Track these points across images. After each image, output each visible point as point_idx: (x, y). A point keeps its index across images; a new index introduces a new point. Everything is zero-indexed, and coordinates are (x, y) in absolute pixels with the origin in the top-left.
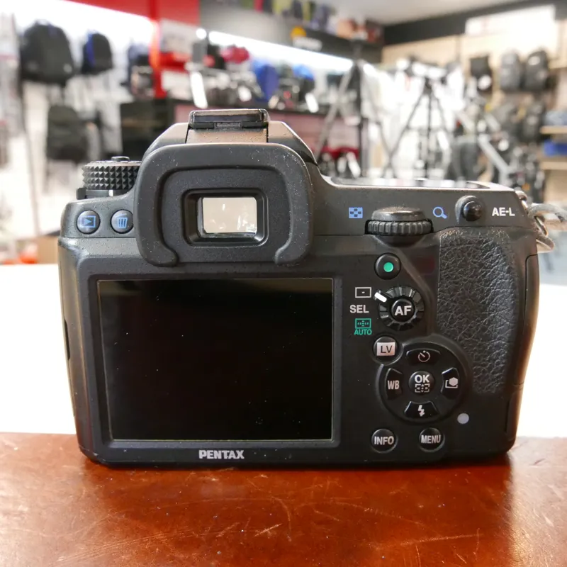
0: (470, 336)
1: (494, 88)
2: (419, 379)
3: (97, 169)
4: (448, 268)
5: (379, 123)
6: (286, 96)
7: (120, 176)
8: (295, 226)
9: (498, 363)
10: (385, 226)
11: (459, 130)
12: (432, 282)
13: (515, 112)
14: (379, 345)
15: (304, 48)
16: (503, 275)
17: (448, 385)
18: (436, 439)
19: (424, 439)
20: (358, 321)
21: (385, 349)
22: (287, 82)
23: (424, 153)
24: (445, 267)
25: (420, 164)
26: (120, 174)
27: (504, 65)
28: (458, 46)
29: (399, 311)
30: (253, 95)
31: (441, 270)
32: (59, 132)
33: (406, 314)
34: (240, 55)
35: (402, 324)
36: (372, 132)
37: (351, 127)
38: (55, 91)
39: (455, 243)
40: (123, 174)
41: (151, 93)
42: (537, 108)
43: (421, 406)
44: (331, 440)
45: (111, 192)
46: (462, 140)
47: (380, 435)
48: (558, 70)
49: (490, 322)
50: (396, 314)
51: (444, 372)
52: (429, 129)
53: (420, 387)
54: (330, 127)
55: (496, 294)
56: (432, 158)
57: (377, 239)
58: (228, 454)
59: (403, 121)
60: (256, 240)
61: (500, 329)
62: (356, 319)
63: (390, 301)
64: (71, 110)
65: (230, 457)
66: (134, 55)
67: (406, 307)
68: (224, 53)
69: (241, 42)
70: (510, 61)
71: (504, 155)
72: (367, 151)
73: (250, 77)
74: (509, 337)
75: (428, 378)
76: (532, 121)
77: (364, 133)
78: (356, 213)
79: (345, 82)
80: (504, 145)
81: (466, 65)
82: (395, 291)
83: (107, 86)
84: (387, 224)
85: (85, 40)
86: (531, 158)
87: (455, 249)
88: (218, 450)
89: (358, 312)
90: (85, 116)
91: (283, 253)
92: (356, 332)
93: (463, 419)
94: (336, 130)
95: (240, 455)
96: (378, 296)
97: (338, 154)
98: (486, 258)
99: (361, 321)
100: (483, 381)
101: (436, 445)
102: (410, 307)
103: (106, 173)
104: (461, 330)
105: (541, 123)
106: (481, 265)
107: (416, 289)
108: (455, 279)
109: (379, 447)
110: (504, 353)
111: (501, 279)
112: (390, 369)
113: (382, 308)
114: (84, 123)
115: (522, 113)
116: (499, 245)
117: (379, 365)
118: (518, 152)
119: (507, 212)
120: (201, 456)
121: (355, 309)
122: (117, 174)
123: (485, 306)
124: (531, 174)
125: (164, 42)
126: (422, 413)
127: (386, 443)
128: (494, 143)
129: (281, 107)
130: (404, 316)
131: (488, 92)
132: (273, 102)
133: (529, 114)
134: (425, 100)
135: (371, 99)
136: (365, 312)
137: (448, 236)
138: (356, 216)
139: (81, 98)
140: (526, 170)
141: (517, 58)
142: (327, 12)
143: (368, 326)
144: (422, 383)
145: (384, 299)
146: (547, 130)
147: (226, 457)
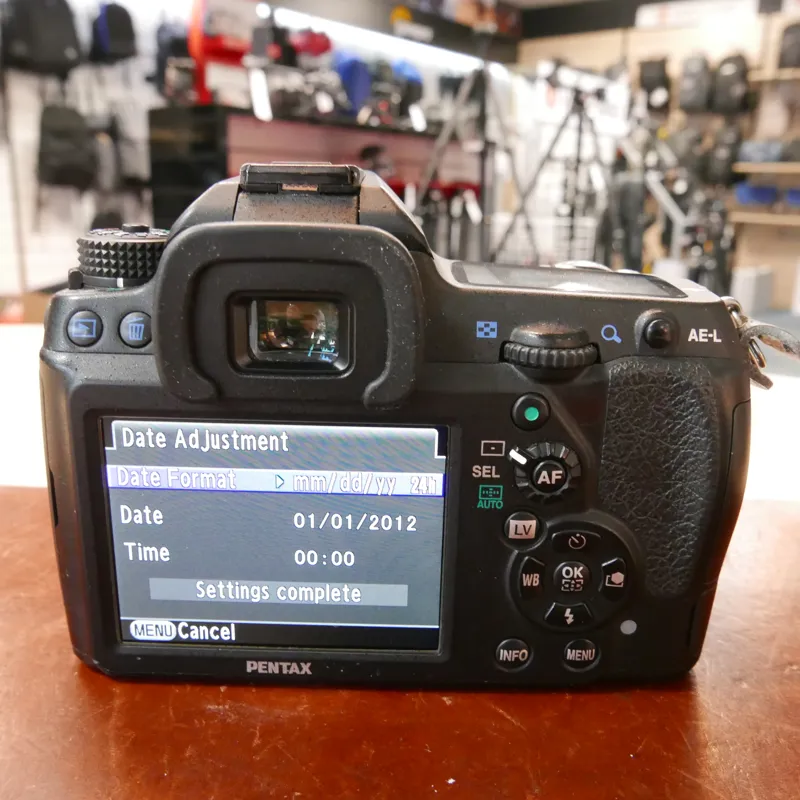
0: (646, 513)
1: (672, 105)
2: (568, 572)
3: (99, 246)
4: (619, 417)
5: (509, 151)
6: (382, 107)
7: (134, 258)
8: (394, 352)
9: (684, 553)
10: (529, 353)
11: (621, 163)
12: (595, 435)
13: (699, 140)
14: (513, 523)
15: (409, 38)
16: (699, 431)
17: (610, 582)
18: (588, 654)
19: (571, 655)
20: (483, 489)
21: (521, 530)
22: (384, 87)
23: (570, 194)
24: (614, 416)
25: (565, 210)
26: (135, 256)
27: (687, 74)
28: (625, 43)
29: (544, 477)
30: (336, 103)
31: (608, 419)
32: (57, 145)
33: (553, 482)
34: (319, 44)
35: (547, 495)
36: (500, 161)
37: (471, 154)
38: (52, 85)
39: (631, 381)
40: (139, 255)
41: (193, 96)
43: (568, 611)
44: (438, 651)
45: (120, 282)
46: (623, 178)
47: (507, 647)
48: (760, 84)
49: (675, 496)
50: (539, 482)
51: (604, 565)
52: (579, 161)
53: (570, 584)
54: (441, 152)
55: (686, 456)
56: (581, 201)
57: (516, 370)
58: (289, 668)
59: (544, 147)
60: (336, 368)
61: (689, 507)
62: (481, 486)
63: (532, 463)
64: (73, 113)
65: (291, 672)
66: (166, 37)
67: (554, 473)
68: (295, 39)
69: (319, 25)
70: (696, 68)
71: (680, 200)
72: (492, 189)
73: (332, 79)
74: (701, 519)
75: (581, 572)
76: (723, 153)
77: (488, 163)
78: (487, 330)
79: (465, 89)
80: (680, 187)
81: (634, 71)
82: (538, 448)
83: (126, 81)
84: (532, 352)
85: (96, 13)
86: (717, 206)
87: (632, 390)
88: (273, 660)
89: (484, 476)
90: (93, 124)
91: (375, 391)
92: (480, 505)
93: (629, 627)
94: (450, 157)
95: (306, 668)
96: (514, 455)
97: (452, 191)
98: (675, 405)
99: (487, 489)
100: (660, 576)
101: (588, 662)
102: (561, 472)
103: (112, 253)
104: (632, 505)
105: (734, 158)
106: (668, 414)
107: (572, 446)
108: (629, 432)
109: (506, 663)
110: (692, 540)
111: (695, 436)
112: (527, 558)
113: (519, 472)
114: (93, 133)
115: (708, 142)
116: (696, 386)
117: (511, 552)
118: (699, 197)
119: (710, 335)
120: (249, 669)
121: (481, 471)
122: (130, 255)
123: (670, 472)
124: (716, 229)
125: (210, 20)
126: (570, 621)
127: (517, 659)
128: (667, 183)
129: (375, 122)
130: (551, 484)
131: (663, 110)
132: (364, 115)
133: (717, 144)
134: (574, 121)
135: (499, 115)
136: (494, 476)
137: (622, 369)
138: (486, 334)
139: (90, 97)
140: (708, 222)
141: (705, 64)
143: (498, 496)
144: (572, 578)
145: (522, 460)
146: (741, 167)
147: (285, 671)
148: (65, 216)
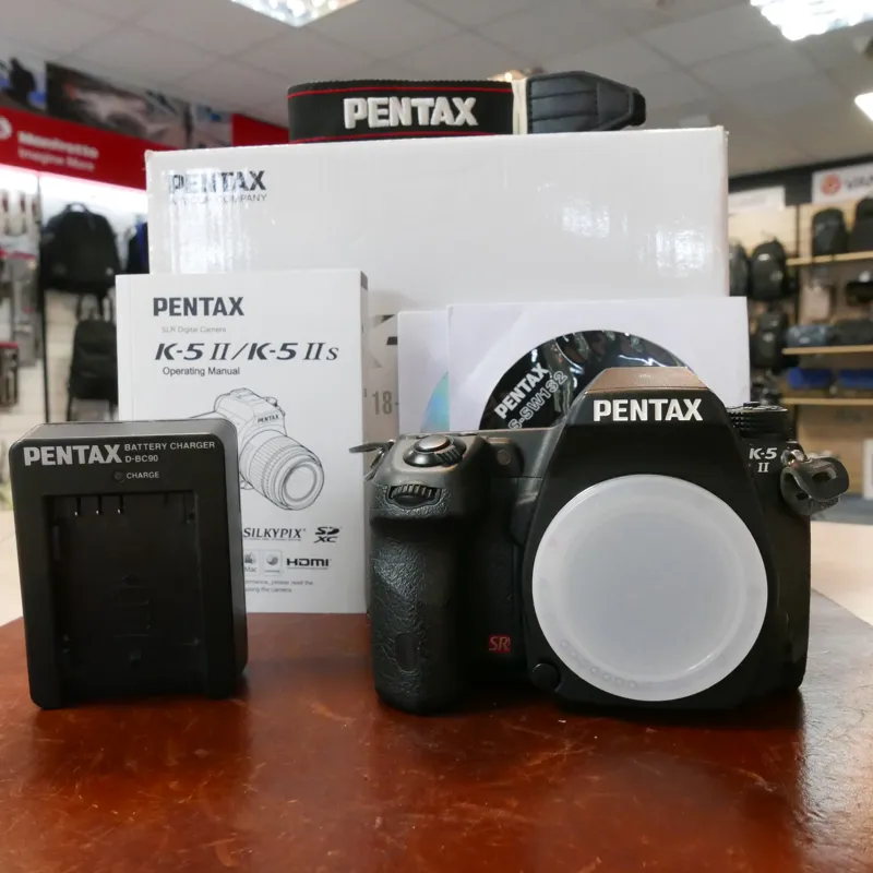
38: (89, 303)
42: (775, 322)
76: (769, 338)
141: (742, 252)
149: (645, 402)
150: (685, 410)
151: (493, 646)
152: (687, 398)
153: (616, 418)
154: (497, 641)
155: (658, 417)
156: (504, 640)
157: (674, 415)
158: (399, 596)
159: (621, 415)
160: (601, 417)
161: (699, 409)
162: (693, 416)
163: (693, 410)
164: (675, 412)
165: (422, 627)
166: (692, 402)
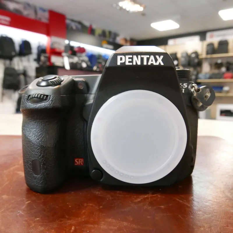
1: (179, 65)
6: (100, 66)
15: (107, 48)
22: (100, 61)
27: (182, 57)
28: (165, 49)
30: (87, 65)
32: (9, 78)
34: (82, 50)
38: (8, 62)
41: (48, 63)
42: (195, 73)
48: (202, 59)
64: (14, 70)
66: (40, 49)
68: (76, 49)
69: (82, 45)
70: (184, 55)
73: (86, 59)
76: (194, 77)
83: (29, 60)
85: (21, 43)
90: (19, 72)
105: (197, 78)
114: (19, 75)
125: (52, 44)
129: (98, 70)
132: (95, 68)
139: (18, 65)
141: (187, 54)
142: (116, 35)
146: (199, 81)
148: (10, 98)
149: (139, 57)
150: (156, 60)
151: (76, 163)
152: (157, 55)
153: (127, 63)
154: (78, 161)
155: (145, 63)
156: (81, 161)
157: (152, 63)
158: (33, 143)
159: (129, 62)
160: (121, 63)
161: (162, 60)
162: (160, 63)
163: (160, 61)
164: (152, 61)
165: (43, 157)
166: (160, 57)
